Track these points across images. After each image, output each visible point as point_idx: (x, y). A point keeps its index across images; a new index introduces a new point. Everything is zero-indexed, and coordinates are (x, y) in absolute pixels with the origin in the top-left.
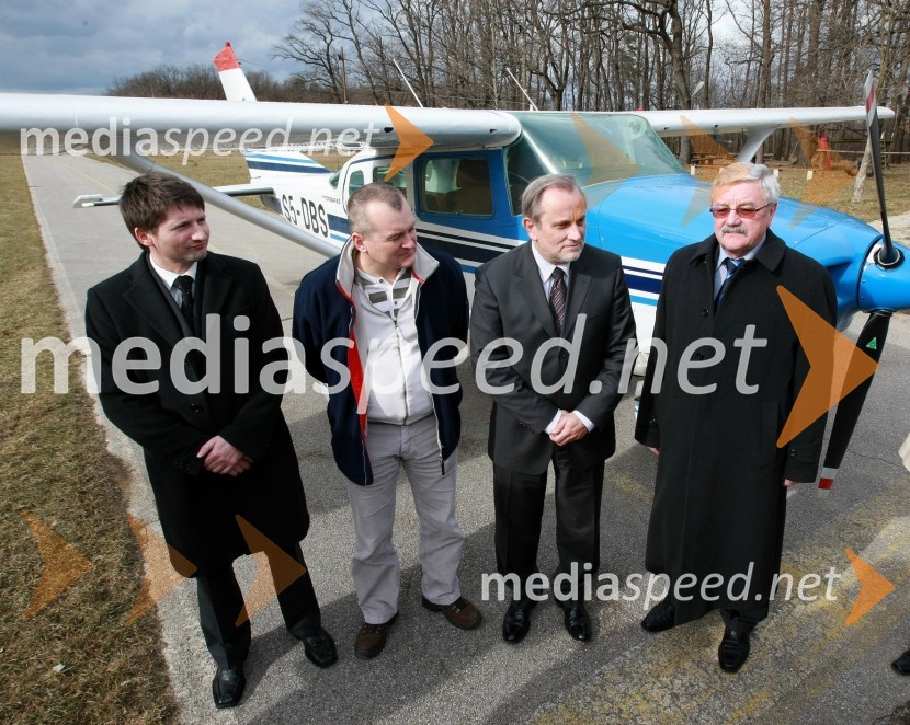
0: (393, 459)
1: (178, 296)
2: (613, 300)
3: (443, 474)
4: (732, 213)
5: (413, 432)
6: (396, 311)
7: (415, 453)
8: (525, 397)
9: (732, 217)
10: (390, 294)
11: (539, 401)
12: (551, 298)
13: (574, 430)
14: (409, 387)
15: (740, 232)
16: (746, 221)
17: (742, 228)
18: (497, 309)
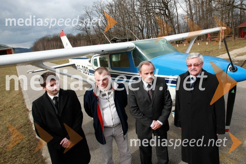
0: (111, 137)
1: (54, 102)
2: (164, 91)
3: (124, 139)
4: (193, 66)
5: (116, 128)
6: (109, 98)
7: (116, 134)
8: (144, 118)
9: (193, 67)
10: (107, 94)
12: (148, 92)
13: (158, 126)
14: (114, 117)
15: (195, 71)
16: (197, 68)
17: (196, 69)
18: (135, 96)
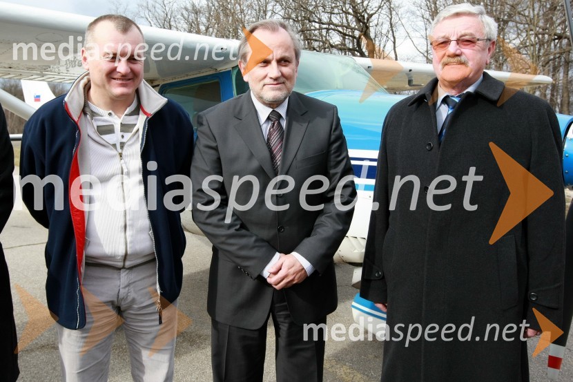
2: (330, 144)
4: (453, 44)
6: (122, 145)
8: (243, 237)
9: (452, 49)
10: (117, 127)
11: (256, 241)
12: (268, 139)
13: (292, 271)
16: (467, 51)
17: (463, 58)
18: (216, 149)
